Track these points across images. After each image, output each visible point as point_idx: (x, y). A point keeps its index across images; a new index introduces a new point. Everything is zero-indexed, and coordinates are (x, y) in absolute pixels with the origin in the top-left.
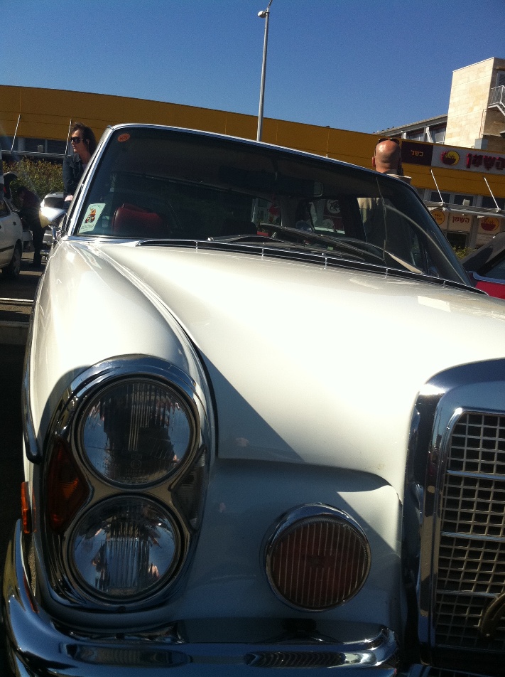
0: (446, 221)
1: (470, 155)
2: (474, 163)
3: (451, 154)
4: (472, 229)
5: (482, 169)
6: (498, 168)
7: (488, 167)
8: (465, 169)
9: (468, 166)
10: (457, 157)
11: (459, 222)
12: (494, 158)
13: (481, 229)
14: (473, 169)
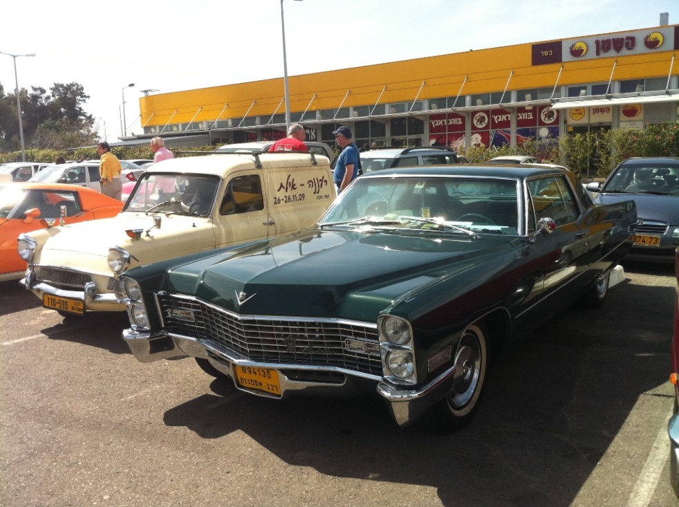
0: (587, 115)
1: (597, 42)
2: (603, 49)
3: (578, 45)
4: (613, 118)
5: (612, 53)
6: (629, 49)
7: (618, 49)
8: (596, 57)
9: (598, 54)
10: (584, 47)
11: (600, 113)
12: (622, 39)
13: (623, 117)
14: (603, 55)
